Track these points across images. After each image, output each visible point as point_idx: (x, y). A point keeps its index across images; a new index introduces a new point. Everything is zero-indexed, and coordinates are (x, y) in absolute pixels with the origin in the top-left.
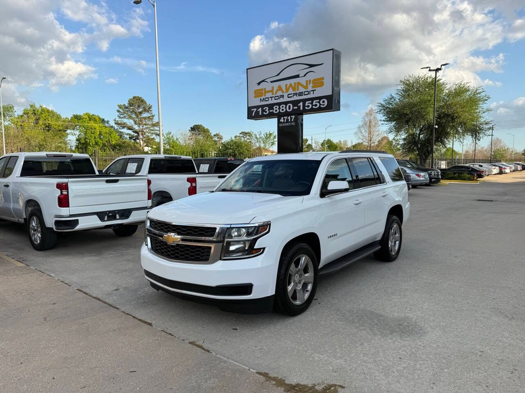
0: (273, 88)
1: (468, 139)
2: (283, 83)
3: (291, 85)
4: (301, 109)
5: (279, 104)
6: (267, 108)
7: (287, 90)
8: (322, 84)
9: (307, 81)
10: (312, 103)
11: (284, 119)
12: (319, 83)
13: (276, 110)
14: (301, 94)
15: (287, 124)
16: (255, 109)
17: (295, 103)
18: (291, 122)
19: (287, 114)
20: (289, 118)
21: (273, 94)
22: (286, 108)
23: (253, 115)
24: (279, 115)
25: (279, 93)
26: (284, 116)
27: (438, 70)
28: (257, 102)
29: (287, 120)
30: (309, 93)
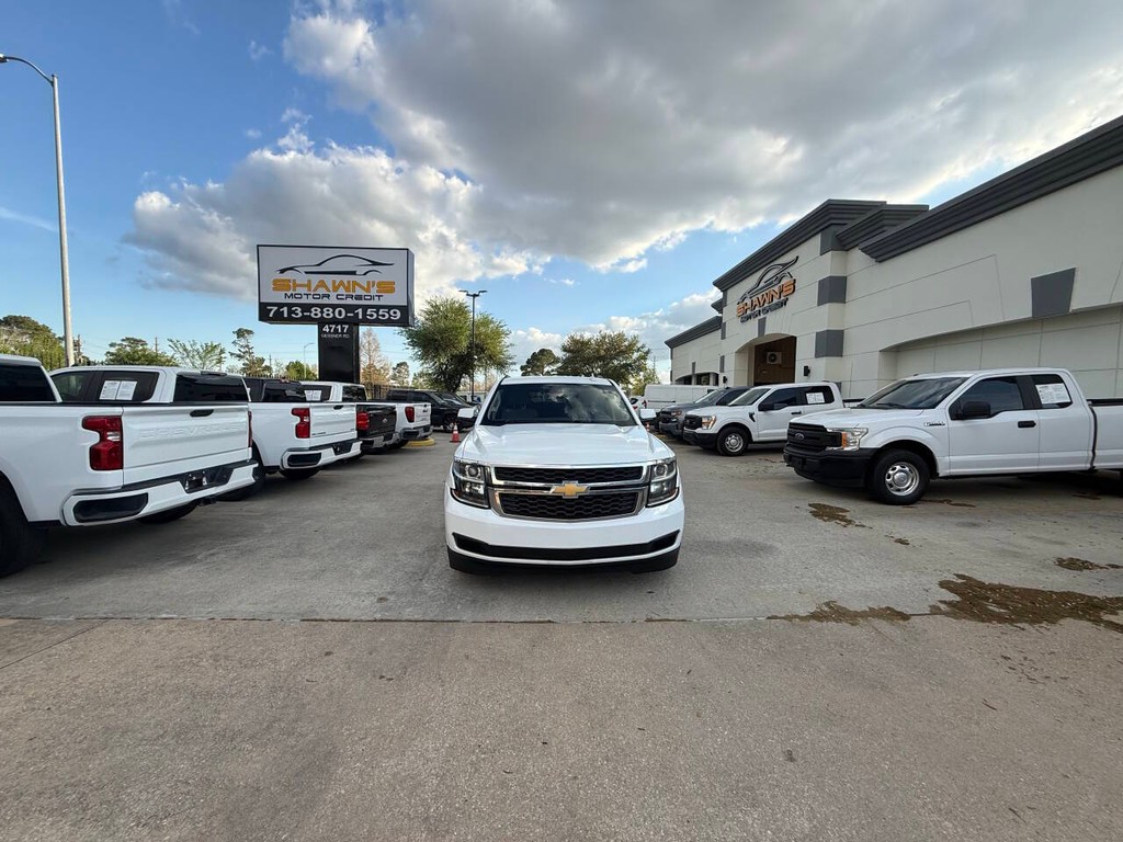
0: (309, 281)
1: (493, 371)
2: (328, 279)
3: (342, 283)
4: (360, 317)
5: (322, 306)
6: (300, 309)
7: (335, 289)
8: (393, 290)
9: (368, 282)
10: (377, 312)
11: (330, 328)
12: (388, 287)
13: (315, 313)
14: (359, 297)
15: (336, 336)
16: (276, 308)
17: (349, 308)
18: (342, 333)
19: (334, 321)
20: (339, 327)
21: (309, 290)
22: (333, 312)
23: (271, 315)
24: (321, 322)
25: (322, 291)
26: (329, 324)
27: (475, 296)
28: (280, 297)
29: (336, 330)
30: (372, 298)
